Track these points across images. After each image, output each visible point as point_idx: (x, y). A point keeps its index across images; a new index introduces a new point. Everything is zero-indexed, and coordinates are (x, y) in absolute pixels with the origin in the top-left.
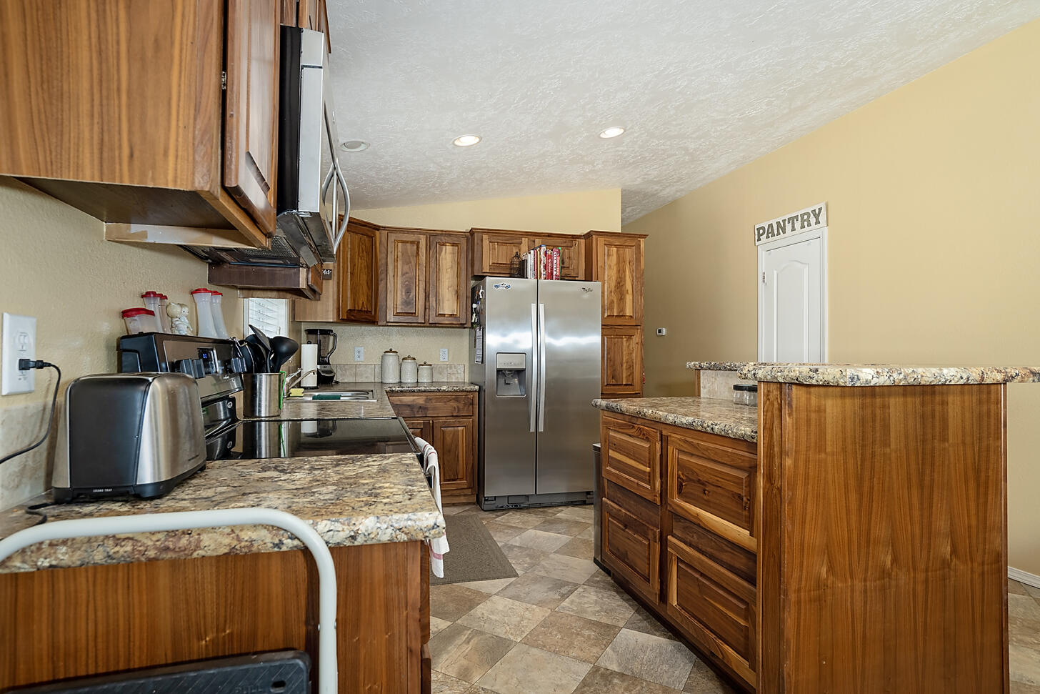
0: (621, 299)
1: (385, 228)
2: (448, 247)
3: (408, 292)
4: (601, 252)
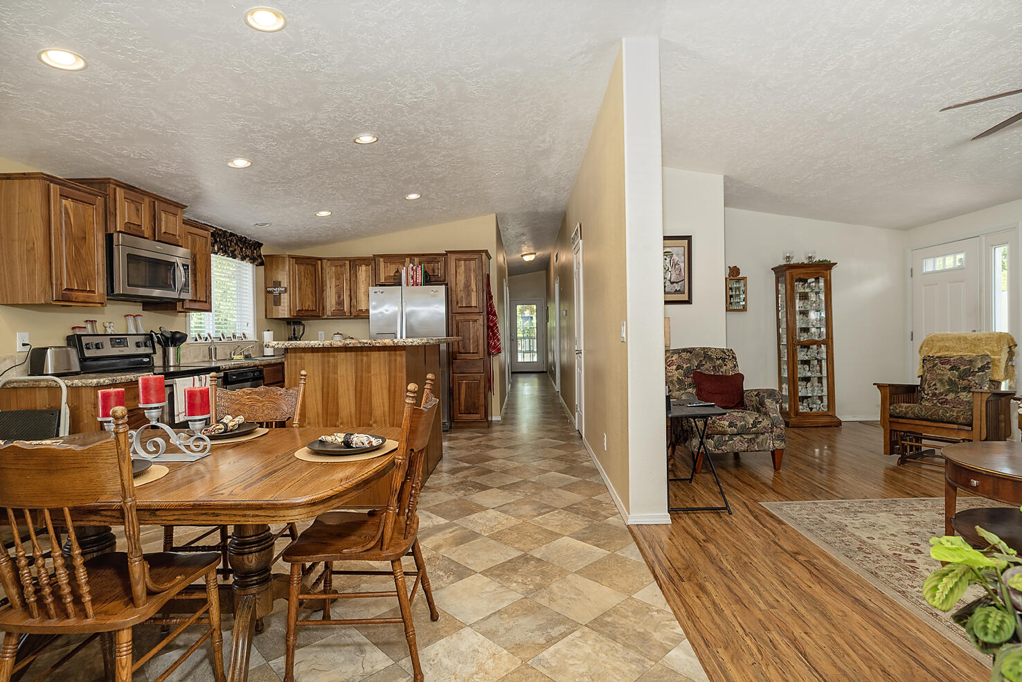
0: (468, 295)
1: (324, 259)
2: (364, 267)
3: (339, 297)
4: (453, 264)
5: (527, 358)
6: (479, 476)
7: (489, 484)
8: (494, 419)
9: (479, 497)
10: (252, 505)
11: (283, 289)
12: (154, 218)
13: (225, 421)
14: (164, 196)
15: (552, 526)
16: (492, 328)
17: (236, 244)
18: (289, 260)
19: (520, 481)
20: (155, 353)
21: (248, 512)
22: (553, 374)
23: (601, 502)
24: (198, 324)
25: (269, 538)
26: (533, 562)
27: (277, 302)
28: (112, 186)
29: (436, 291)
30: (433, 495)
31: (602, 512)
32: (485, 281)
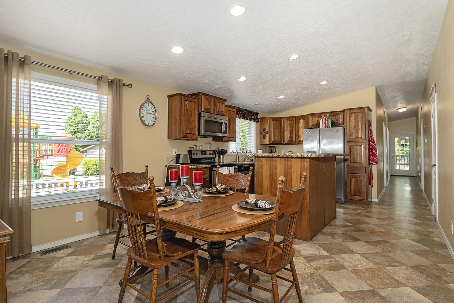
0: (356, 131)
1: (284, 118)
2: (302, 121)
3: (291, 135)
4: (348, 116)
5: (403, 168)
6: (355, 232)
7: (360, 238)
8: (373, 200)
9: (352, 245)
10: (194, 228)
11: (267, 132)
12: (215, 105)
13: (217, 187)
14: (219, 97)
15: (399, 276)
16: (372, 149)
17: (248, 114)
18: (269, 119)
19: (382, 241)
20: (216, 157)
21: (193, 231)
22: (420, 178)
23: (445, 270)
24: (233, 147)
25: (223, 243)
26: (378, 298)
27: (264, 137)
28: (201, 95)
29: (337, 130)
30: (325, 237)
31: (445, 278)
32: (367, 124)
